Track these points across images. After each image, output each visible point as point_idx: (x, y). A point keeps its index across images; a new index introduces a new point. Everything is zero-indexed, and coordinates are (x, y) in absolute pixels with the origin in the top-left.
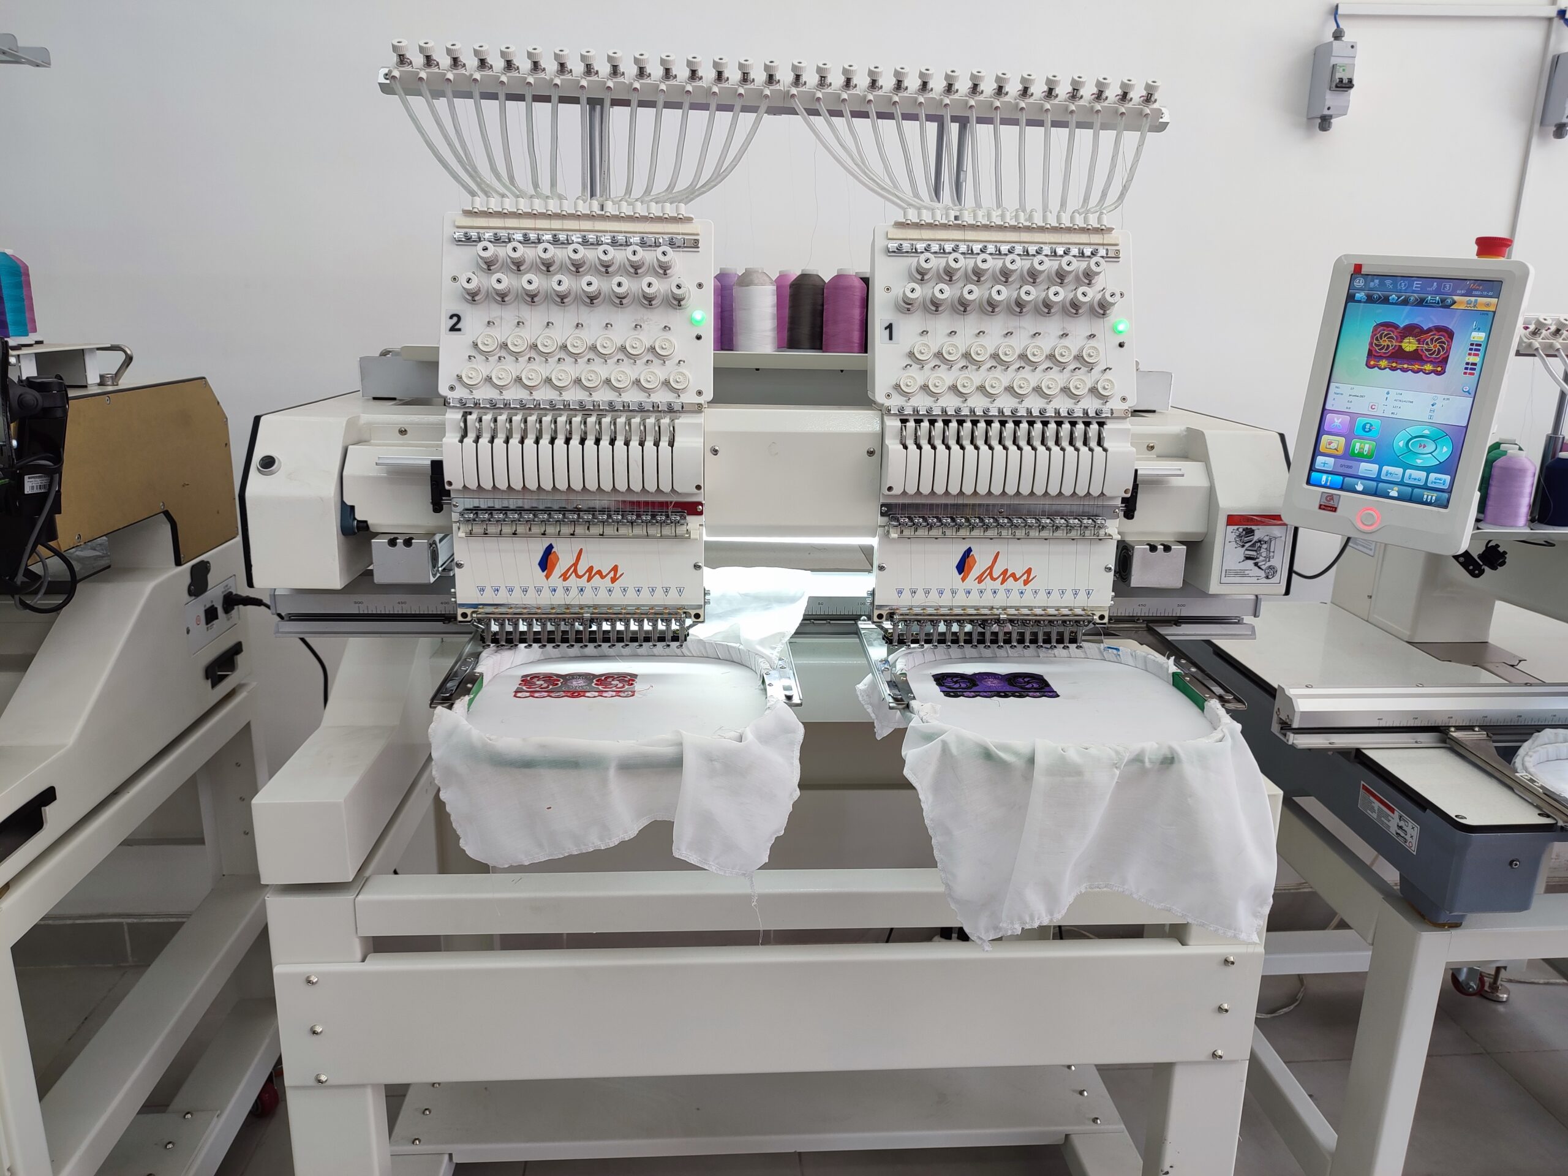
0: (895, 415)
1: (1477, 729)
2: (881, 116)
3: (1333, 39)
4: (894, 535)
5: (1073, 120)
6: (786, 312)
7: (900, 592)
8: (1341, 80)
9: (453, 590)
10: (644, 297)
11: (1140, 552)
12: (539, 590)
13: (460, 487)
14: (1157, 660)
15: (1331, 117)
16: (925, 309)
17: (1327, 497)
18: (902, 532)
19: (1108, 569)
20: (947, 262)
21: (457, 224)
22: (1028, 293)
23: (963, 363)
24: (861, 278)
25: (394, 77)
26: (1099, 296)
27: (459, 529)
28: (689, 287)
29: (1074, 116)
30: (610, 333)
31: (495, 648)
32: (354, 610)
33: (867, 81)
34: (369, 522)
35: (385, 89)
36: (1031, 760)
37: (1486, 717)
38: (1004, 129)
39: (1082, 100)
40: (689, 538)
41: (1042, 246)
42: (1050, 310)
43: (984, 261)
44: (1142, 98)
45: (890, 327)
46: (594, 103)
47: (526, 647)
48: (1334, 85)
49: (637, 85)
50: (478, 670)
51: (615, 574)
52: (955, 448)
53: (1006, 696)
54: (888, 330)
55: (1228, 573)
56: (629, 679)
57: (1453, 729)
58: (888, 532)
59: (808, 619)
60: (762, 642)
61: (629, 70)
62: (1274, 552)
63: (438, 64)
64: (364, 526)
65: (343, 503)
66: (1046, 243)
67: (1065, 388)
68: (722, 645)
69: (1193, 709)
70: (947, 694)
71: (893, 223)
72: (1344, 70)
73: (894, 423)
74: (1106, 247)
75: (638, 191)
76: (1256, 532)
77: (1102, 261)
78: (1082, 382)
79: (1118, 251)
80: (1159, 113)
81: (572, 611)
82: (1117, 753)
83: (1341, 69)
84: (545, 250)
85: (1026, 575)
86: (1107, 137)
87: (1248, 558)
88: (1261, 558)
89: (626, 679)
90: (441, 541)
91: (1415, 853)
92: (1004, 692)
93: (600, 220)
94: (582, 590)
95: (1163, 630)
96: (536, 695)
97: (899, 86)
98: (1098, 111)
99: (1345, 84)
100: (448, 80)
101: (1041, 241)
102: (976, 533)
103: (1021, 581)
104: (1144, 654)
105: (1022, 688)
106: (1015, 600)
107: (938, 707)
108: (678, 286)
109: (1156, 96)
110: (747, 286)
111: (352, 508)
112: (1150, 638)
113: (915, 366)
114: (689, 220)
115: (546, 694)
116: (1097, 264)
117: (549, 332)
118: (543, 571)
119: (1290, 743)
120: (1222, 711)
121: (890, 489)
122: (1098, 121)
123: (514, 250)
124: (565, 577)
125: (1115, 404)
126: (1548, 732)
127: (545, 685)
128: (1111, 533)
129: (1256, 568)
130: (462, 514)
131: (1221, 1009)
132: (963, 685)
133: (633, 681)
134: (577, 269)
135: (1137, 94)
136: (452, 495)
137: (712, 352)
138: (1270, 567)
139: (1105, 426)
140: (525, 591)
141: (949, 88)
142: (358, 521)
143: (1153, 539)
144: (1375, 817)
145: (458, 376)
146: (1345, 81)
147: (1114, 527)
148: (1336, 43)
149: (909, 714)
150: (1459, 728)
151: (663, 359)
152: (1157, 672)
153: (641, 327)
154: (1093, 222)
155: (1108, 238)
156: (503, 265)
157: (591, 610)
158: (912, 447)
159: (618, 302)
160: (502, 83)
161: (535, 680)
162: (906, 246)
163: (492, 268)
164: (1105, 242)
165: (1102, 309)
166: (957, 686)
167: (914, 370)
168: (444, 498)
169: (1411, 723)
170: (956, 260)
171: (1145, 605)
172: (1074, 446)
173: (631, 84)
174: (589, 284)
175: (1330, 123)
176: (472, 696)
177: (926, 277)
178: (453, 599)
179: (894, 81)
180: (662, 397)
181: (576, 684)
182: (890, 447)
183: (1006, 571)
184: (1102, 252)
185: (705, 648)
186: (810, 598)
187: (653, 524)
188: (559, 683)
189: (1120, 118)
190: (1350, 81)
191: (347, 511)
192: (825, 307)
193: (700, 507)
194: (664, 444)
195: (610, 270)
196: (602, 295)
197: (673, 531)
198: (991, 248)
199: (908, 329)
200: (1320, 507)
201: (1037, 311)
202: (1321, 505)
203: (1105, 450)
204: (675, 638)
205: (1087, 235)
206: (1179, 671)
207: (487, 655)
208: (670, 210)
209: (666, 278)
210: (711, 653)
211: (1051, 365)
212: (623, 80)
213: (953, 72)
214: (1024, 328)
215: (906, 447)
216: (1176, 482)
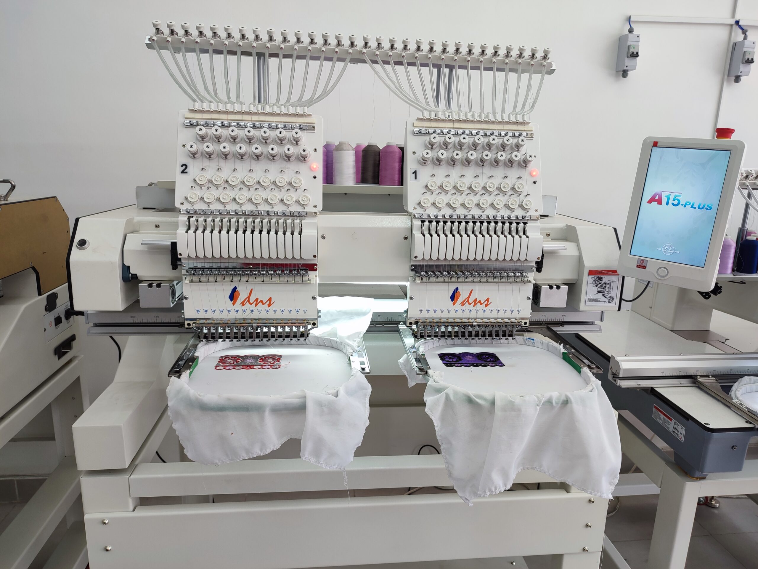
0: (418, 218)
1: (711, 377)
2: (409, 64)
3: (628, 33)
4: (418, 281)
5: (507, 67)
6: (360, 164)
7: (421, 311)
8: (633, 53)
9: (183, 311)
10: (286, 156)
11: (544, 289)
12: (229, 311)
13: (186, 256)
14: (554, 345)
15: (628, 71)
16: (433, 163)
17: (642, 261)
18: (422, 279)
19: (528, 298)
20: (445, 139)
21: (186, 116)
22: (487, 155)
23: (453, 191)
24: (399, 147)
25: (153, 40)
26: (523, 157)
27: (186, 278)
28: (310, 151)
29: (508, 65)
30: (268, 175)
31: (205, 342)
32: (130, 321)
33: (402, 46)
34: (138, 275)
35: (149, 46)
36: (493, 403)
37: (715, 370)
38: (472, 72)
39: (511, 57)
40: (310, 283)
41: (493, 131)
42: (498, 164)
43: (464, 139)
44: (542, 57)
45: (415, 172)
46: (260, 55)
47: (222, 341)
48: (629, 55)
49: (282, 46)
50: (196, 354)
51: (270, 302)
52: (450, 236)
53: (477, 366)
54: (414, 174)
55: (589, 300)
56: (277, 358)
57: (699, 377)
58: (415, 279)
59: (372, 323)
60: (349, 337)
61: (278, 38)
62: (612, 289)
63: (177, 34)
64: (135, 276)
65: (123, 264)
66: (495, 130)
67: (506, 204)
68: (327, 339)
69: (574, 372)
70: (447, 365)
71: (416, 119)
72: (634, 48)
73: (417, 223)
74: (526, 132)
75: (283, 100)
76: (603, 279)
77: (525, 139)
78: (515, 201)
79: (532, 134)
80: (551, 65)
81: (247, 322)
82: (538, 397)
83: (633, 47)
84: (233, 131)
85: (486, 302)
86: (525, 76)
87: (599, 292)
88: (606, 292)
89: (276, 358)
90: (177, 284)
91: (683, 442)
92: (476, 363)
93: (262, 115)
94: (252, 311)
95: (555, 329)
96: (227, 368)
97: (418, 49)
98: (520, 63)
99: (635, 55)
100: (183, 42)
101: (493, 128)
102: (460, 280)
103: (484, 305)
104: (547, 342)
105: (485, 361)
106: (481, 315)
107: (443, 373)
108: (304, 150)
109: (549, 56)
110: (340, 151)
111: (129, 267)
112: (549, 333)
113: (428, 193)
114: (310, 116)
115: (232, 367)
116: (522, 141)
117: (235, 174)
118: (231, 301)
119: (618, 385)
120: (590, 374)
121: (416, 257)
122: (520, 69)
123: (216, 130)
124: (243, 304)
125: (532, 213)
126: (746, 378)
127: (232, 362)
128: (530, 280)
129: (604, 297)
130: (187, 271)
131: (587, 526)
132: (454, 360)
133: (280, 359)
134: (250, 141)
135: (539, 55)
136: (182, 261)
137: (322, 185)
138: (610, 297)
139: (527, 224)
140: (222, 311)
141: (444, 50)
142: (132, 274)
143: (551, 282)
144: (662, 423)
145: (185, 197)
146: (635, 53)
147: (532, 277)
148: (630, 35)
149: (427, 377)
150: (702, 376)
151: (296, 189)
152: (554, 352)
153: (284, 171)
154: (520, 119)
155: (527, 128)
156: (210, 138)
157: (257, 321)
158: (427, 235)
159: (272, 159)
160: (211, 44)
161: (227, 359)
162: (423, 130)
163: (204, 140)
164: (526, 129)
165: (525, 163)
166: (451, 360)
167: (428, 195)
168: (178, 262)
169: (678, 374)
170: (450, 138)
171: (546, 316)
172: (511, 235)
173: (280, 46)
174: (256, 149)
175: (627, 74)
176: (191, 370)
177: (434, 147)
178: (183, 316)
179: (416, 46)
180: (295, 209)
181: (250, 361)
182: (416, 235)
183: (476, 299)
184: (524, 134)
185: (318, 340)
186: (374, 313)
187: (290, 276)
188: (240, 361)
189: (531, 67)
190: (637, 53)
191: (126, 269)
192: (380, 162)
193: (316, 267)
194: (296, 233)
195: (267, 141)
196: (263, 154)
197: (301, 279)
198: (467, 132)
199: (425, 173)
200: (637, 266)
201: (491, 165)
202: (637, 265)
203: (527, 237)
204: (302, 336)
205: (516, 126)
206: (566, 351)
207: (201, 346)
208: (299, 110)
209: (297, 146)
210: (321, 343)
211: (499, 193)
212: (275, 43)
213: (446, 42)
214: (485, 174)
215: (424, 235)
216: (562, 253)
